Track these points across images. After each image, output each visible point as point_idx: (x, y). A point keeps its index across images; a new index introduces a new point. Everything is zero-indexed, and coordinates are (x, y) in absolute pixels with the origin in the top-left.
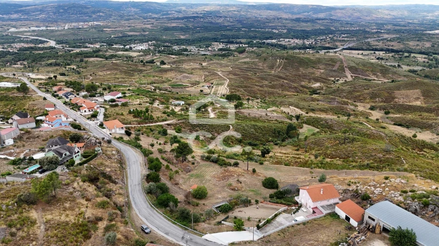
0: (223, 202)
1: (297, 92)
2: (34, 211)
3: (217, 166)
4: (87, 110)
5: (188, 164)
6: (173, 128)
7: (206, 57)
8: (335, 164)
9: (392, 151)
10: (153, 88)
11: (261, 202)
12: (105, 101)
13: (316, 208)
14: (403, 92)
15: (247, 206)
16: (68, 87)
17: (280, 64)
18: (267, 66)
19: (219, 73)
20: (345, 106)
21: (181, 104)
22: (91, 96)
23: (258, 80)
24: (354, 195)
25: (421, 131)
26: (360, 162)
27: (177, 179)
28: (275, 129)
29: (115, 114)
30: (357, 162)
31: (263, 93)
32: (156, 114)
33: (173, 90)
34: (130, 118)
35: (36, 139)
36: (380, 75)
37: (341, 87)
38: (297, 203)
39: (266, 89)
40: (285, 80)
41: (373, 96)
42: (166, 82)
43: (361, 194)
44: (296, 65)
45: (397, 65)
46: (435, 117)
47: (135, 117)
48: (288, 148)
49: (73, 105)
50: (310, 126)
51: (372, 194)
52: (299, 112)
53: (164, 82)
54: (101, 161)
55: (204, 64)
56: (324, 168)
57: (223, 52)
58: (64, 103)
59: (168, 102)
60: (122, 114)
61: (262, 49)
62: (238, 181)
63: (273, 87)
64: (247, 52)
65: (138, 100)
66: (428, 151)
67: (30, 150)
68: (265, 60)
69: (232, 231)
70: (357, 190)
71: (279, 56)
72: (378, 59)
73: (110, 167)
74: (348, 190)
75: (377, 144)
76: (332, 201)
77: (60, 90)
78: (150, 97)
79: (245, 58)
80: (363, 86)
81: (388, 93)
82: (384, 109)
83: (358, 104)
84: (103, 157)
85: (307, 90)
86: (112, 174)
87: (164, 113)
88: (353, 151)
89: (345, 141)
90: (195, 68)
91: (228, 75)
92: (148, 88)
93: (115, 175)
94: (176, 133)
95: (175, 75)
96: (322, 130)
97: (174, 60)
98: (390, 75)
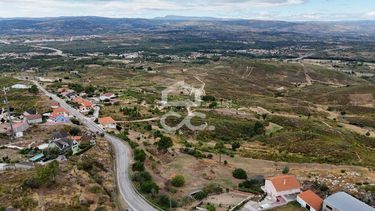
0: (198, 189)
1: (264, 94)
2: (36, 194)
3: (193, 158)
4: (85, 108)
5: (168, 155)
6: (157, 124)
7: (186, 65)
8: (297, 158)
9: (348, 147)
10: (141, 90)
11: (232, 191)
12: (101, 101)
13: (280, 196)
14: (357, 95)
15: (219, 194)
16: (71, 89)
17: (249, 70)
18: (238, 72)
19: (197, 78)
20: (306, 107)
22: (89, 96)
23: (230, 83)
24: (313, 186)
25: (373, 129)
26: (320, 156)
27: (159, 169)
28: (244, 126)
29: (109, 112)
30: (316, 156)
31: (234, 95)
32: (143, 112)
33: (158, 92)
34: (121, 115)
35: (42, 132)
36: (337, 80)
37: (302, 91)
38: (262, 192)
39: (237, 91)
40: (253, 84)
41: (331, 99)
42: (152, 85)
43: (320, 185)
44: (263, 72)
45: (351, 72)
47: (125, 114)
48: (256, 143)
49: (74, 104)
50: (275, 124)
51: (329, 185)
52: (265, 111)
53: (150, 85)
54: (95, 152)
55: (184, 70)
56: (287, 161)
57: (201, 60)
58: (66, 102)
59: (153, 101)
60: (114, 112)
61: (233, 57)
62: (211, 171)
63: (243, 90)
64: (221, 60)
65: (128, 100)
67: (36, 141)
68: (236, 66)
70: (316, 181)
71: (248, 64)
72: (334, 66)
73: (102, 157)
74: (309, 181)
75: (334, 140)
76: (294, 191)
77: (64, 91)
78: (138, 97)
79: (219, 65)
80: (321, 90)
81: (344, 96)
82: (340, 110)
83: (317, 105)
84: (96, 149)
85: (273, 93)
86: (104, 163)
87: (150, 111)
88: (313, 146)
89: (306, 137)
90: (177, 73)
91: (204, 79)
92: (137, 90)
93: (106, 164)
94: (159, 128)
95: (160, 79)
96: (286, 128)
97: (159, 66)
98: (345, 81)
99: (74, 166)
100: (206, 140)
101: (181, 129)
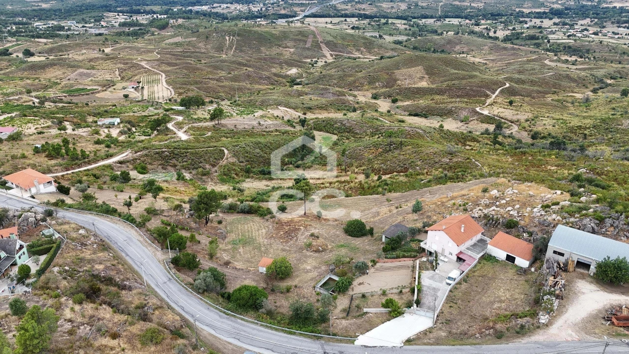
1: (272, 84)
3: (257, 219)
5: (213, 225)
6: (131, 167)
7: (106, 39)
8: (401, 182)
9: (456, 153)
11: (377, 262)
13: (461, 253)
14: (404, 71)
17: (232, 43)
18: (213, 48)
19: (143, 64)
20: (344, 97)
21: (116, 124)
23: (209, 70)
25: (441, 119)
29: (10, 158)
31: (226, 90)
33: (75, 100)
34: (42, 159)
36: (365, 50)
37: (324, 72)
38: (426, 252)
39: (226, 83)
40: (248, 67)
41: (372, 80)
42: (51, 87)
44: (254, 44)
45: (378, 36)
46: (449, 100)
47: (50, 157)
48: (317, 169)
52: (293, 113)
53: (46, 88)
54: (73, 253)
55: (107, 50)
57: (131, 29)
59: (86, 122)
60: (24, 157)
61: (193, 21)
62: (312, 235)
63: (235, 79)
64: (172, 27)
65: (30, 125)
66: (472, 145)
68: (207, 37)
69: (389, 320)
70: (485, 215)
71: (227, 31)
72: (353, 28)
73: (97, 261)
76: (475, 239)
78: (47, 116)
79: (172, 37)
80: (352, 68)
81: (388, 74)
82: (390, 96)
83: (356, 93)
84: (71, 246)
85: (284, 80)
86: (112, 273)
87: (98, 142)
88: (408, 159)
89: (390, 148)
90: (95, 58)
91: (159, 66)
92: (26, 102)
93: (117, 273)
94: (139, 174)
95: (64, 73)
96: (342, 136)
97: (47, 46)
98: (376, 50)
99: (63, 299)
100: (237, 181)
101: (185, 169)
